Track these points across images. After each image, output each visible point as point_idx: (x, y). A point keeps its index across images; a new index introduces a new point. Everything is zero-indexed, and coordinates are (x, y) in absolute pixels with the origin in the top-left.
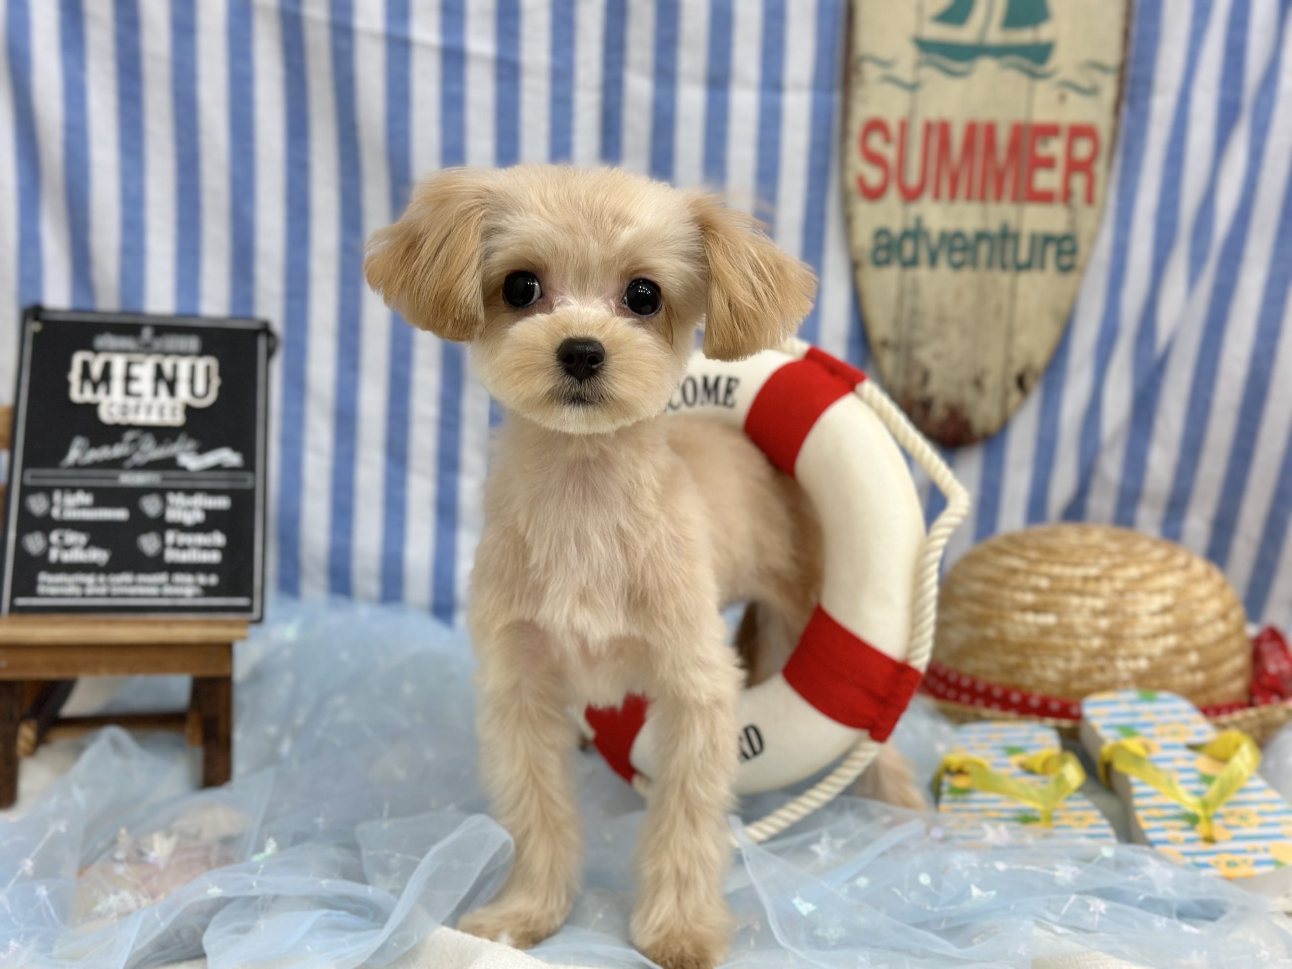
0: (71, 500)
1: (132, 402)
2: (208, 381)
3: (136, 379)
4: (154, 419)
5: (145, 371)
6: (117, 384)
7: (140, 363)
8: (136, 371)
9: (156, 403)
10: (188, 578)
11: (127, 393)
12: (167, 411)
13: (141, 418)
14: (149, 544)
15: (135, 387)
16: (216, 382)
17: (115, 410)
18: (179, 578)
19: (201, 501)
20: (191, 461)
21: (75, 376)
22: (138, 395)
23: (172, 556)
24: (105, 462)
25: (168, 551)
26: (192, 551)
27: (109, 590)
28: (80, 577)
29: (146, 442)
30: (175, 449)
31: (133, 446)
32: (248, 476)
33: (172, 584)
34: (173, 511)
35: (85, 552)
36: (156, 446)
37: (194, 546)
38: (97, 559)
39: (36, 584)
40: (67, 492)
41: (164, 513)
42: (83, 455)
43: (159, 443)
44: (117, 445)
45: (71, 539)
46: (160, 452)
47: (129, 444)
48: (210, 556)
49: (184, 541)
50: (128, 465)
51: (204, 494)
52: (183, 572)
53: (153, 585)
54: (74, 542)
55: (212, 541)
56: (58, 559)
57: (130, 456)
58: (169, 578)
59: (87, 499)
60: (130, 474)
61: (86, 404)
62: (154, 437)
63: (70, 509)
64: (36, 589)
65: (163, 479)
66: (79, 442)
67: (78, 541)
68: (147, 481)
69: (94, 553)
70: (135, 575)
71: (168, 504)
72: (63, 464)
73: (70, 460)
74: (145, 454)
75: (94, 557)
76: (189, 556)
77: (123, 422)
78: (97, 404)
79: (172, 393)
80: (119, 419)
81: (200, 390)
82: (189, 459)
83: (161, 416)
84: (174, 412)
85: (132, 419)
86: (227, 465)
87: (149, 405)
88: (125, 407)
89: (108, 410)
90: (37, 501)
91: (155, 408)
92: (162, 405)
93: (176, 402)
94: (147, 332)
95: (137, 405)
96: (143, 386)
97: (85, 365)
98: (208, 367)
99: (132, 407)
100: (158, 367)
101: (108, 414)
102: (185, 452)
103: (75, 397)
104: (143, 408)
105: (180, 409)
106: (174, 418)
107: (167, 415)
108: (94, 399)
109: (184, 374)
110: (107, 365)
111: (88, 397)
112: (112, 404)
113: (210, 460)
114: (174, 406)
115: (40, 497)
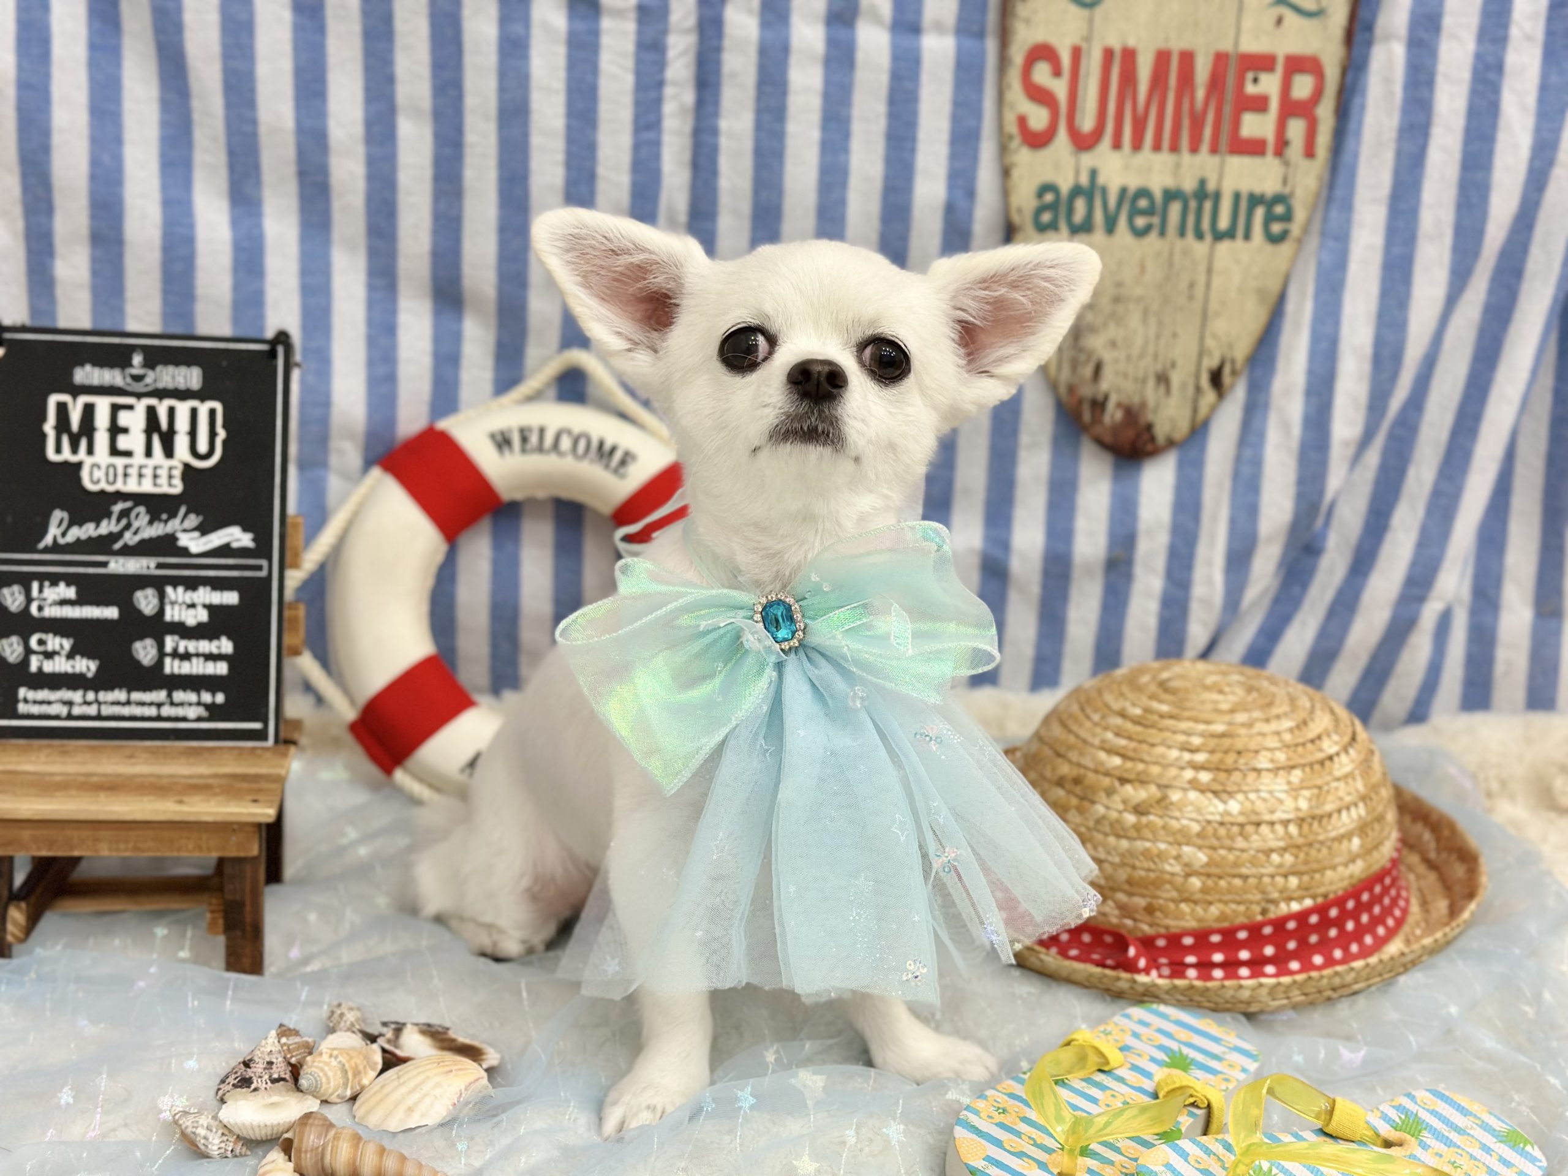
0: (53, 593)
1: (120, 462)
2: (213, 434)
3: (125, 431)
4: (147, 487)
5: (134, 420)
6: (102, 438)
7: (130, 407)
8: (124, 419)
9: (151, 462)
10: (192, 697)
11: (114, 451)
12: (163, 473)
13: (132, 486)
14: (145, 651)
15: (123, 442)
16: (222, 434)
17: (99, 474)
18: (179, 696)
19: (205, 595)
20: (194, 543)
21: (49, 427)
22: (128, 454)
23: (172, 667)
24: (90, 539)
25: (168, 661)
26: (194, 660)
27: (99, 710)
28: (66, 694)
29: (137, 515)
30: (173, 525)
31: (124, 522)
32: (264, 563)
33: (172, 704)
34: (173, 609)
35: (71, 662)
36: (151, 523)
37: (198, 655)
38: (84, 670)
39: (17, 701)
40: (47, 583)
41: (161, 611)
42: (64, 534)
43: (154, 519)
44: (104, 523)
45: (53, 644)
46: (157, 530)
47: (119, 520)
48: (215, 668)
49: (186, 648)
50: (117, 546)
51: (208, 589)
52: (184, 690)
53: (151, 704)
54: (57, 648)
55: (219, 647)
56: (40, 669)
57: (119, 535)
58: (170, 695)
59: (71, 593)
60: (121, 560)
61: (66, 464)
62: (148, 512)
63: (51, 605)
64: (15, 709)
65: (160, 566)
66: (58, 515)
67: (62, 646)
68: (142, 568)
69: (81, 660)
70: (129, 692)
71: (167, 600)
72: (41, 545)
73: (48, 540)
74: (135, 533)
75: (81, 667)
76: (191, 667)
77: (110, 489)
78: (79, 466)
79: (169, 452)
80: (103, 486)
81: (203, 447)
82: (192, 539)
83: (155, 485)
84: (170, 477)
85: (119, 486)
86: (235, 545)
87: (141, 467)
88: (111, 471)
89: (91, 474)
90: (13, 594)
91: (148, 472)
92: (155, 468)
93: (174, 462)
94: (137, 359)
95: (126, 467)
96: (133, 440)
97: (62, 408)
98: (212, 413)
99: (120, 471)
100: (151, 412)
101: (93, 479)
102: (185, 531)
103: (51, 455)
104: (133, 472)
105: (177, 473)
106: (170, 485)
107: (163, 480)
108: (73, 459)
109: (182, 424)
110: (89, 411)
111: (67, 455)
112: (97, 466)
113: (217, 539)
114: (171, 468)
115: (16, 588)
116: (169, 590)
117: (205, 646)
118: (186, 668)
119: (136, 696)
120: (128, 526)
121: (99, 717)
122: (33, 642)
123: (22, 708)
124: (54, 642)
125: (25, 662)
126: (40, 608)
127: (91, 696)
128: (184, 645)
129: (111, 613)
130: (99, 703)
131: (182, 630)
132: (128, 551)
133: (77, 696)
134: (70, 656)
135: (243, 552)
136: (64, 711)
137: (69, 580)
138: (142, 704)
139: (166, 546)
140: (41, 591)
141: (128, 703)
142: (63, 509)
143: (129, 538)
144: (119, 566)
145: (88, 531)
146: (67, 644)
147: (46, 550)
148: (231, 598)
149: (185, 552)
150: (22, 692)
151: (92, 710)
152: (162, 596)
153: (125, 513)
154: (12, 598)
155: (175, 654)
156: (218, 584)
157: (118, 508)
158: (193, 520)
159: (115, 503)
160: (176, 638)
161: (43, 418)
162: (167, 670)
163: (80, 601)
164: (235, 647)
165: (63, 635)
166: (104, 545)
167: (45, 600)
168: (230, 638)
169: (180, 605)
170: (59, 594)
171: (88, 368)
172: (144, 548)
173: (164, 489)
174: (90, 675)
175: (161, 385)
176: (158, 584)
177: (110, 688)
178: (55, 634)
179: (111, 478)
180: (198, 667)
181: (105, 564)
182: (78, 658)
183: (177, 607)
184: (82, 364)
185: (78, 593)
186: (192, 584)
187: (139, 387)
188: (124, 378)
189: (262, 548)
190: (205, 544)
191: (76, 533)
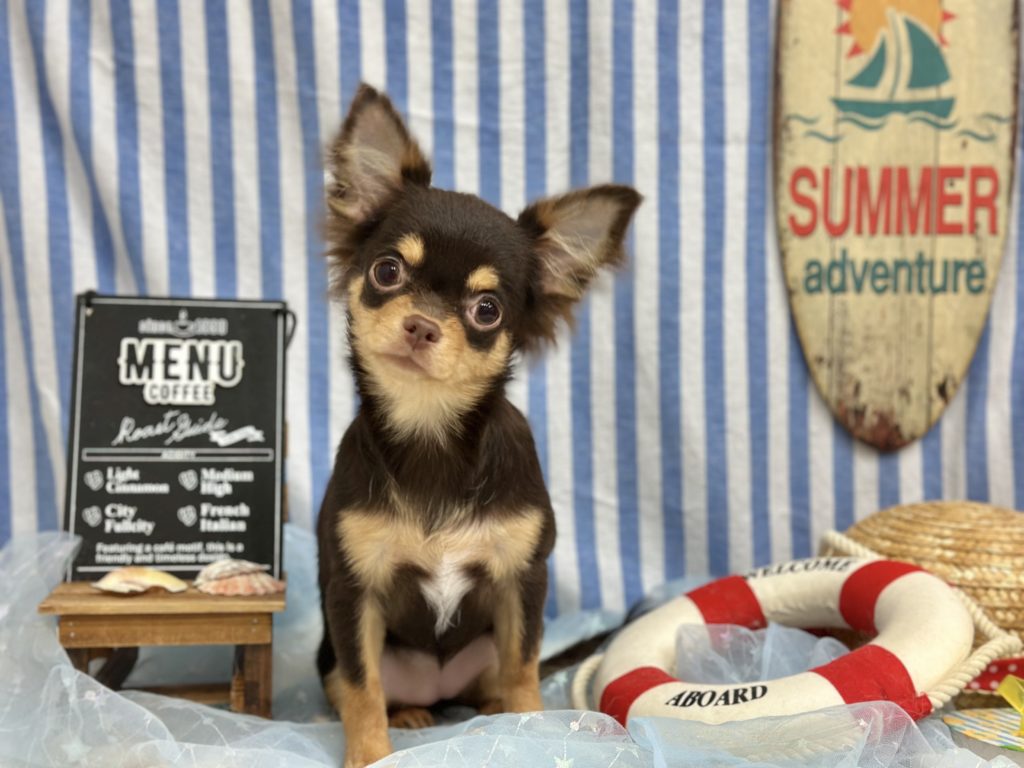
0: (122, 476)
1: (171, 383)
2: (235, 364)
3: (174, 362)
4: (190, 400)
5: (181, 355)
6: (158, 368)
7: (178, 347)
8: (174, 354)
9: (193, 383)
10: (220, 547)
11: (167, 376)
12: (201, 391)
13: (179, 400)
14: (187, 515)
15: (173, 370)
16: (241, 364)
17: (157, 392)
18: (211, 546)
19: (229, 475)
20: (221, 438)
21: (122, 361)
22: (176, 378)
23: (206, 526)
24: (149, 437)
25: (203, 522)
26: (222, 521)
27: (155, 557)
28: (130, 547)
29: (183, 421)
30: (207, 427)
31: (173, 425)
32: (269, 451)
33: (206, 552)
34: (207, 485)
35: (134, 524)
36: (192, 425)
37: (224, 517)
38: (144, 529)
39: (95, 553)
40: (118, 469)
41: (199, 487)
42: (131, 434)
43: (194, 421)
44: (159, 426)
45: (122, 512)
46: (196, 430)
47: (170, 423)
48: (237, 526)
49: (216, 512)
50: (168, 442)
51: (232, 470)
52: (215, 542)
53: (191, 553)
54: (125, 514)
55: (239, 512)
56: (112, 530)
57: (169, 434)
58: (204, 547)
59: (135, 475)
60: (171, 451)
61: (133, 386)
62: (190, 417)
63: (121, 484)
64: (94, 558)
65: (198, 455)
66: (127, 422)
67: (128, 513)
68: (184, 456)
69: (142, 524)
70: (176, 544)
71: (202, 479)
73: (120, 438)
74: (182, 432)
75: (142, 527)
76: (220, 526)
77: (164, 402)
78: (142, 387)
79: (205, 375)
80: (160, 400)
81: (228, 371)
82: (220, 436)
83: (195, 397)
84: (206, 393)
85: (171, 400)
86: (251, 440)
87: (186, 387)
88: (165, 390)
89: (151, 392)
90: (94, 477)
91: (190, 390)
92: (196, 387)
93: (208, 383)
94: (183, 315)
95: (176, 387)
96: (180, 369)
97: (131, 349)
98: (234, 349)
99: (171, 389)
100: (193, 350)
101: (152, 396)
102: (216, 430)
103: (123, 379)
104: (180, 390)
105: (211, 390)
106: (206, 398)
107: (201, 396)
108: (139, 382)
109: (214, 357)
110: (150, 350)
111: (134, 379)
112: (154, 387)
113: (237, 436)
114: (206, 388)
115: (96, 472)
116: (205, 472)
117: (229, 511)
118: (216, 527)
119: (181, 547)
120: (176, 428)
121: (155, 562)
122: (108, 511)
123: (99, 558)
124: (123, 510)
125: (102, 525)
126: (113, 487)
127: (148, 548)
128: (215, 510)
129: (164, 488)
130: (153, 553)
131: (213, 500)
132: (176, 445)
133: (138, 548)
134: (134, 520)
135: (256, 444)
136: (128, 559)
137: (135, 466)
138: (185, 553)
139: (202, 441)
140: (114, 473)
141: (175, 552)
142: (130, 416)
143: (177, 436)
144: (170, 455)
145: (148, 432)
146: (132, 511)
147: (119, 446)
148: (247, 476)
149: (215, 445)
150: (100, 547)
151: (149, 559)
152: (199, 476)
153: (174, 419)
154: (94, 480)
155: (209, 517)
156: (239, 467)
157: (169, 415)
158: (221, 423)
159: (166, 411)
160: (209, 505)
161: (118, 354)
162: (203, 528)
163: (142, 480)
164: (252, 511)
165: (130, 505)
166: (158, 441)
167: (117, 480)
168: (247, 504)
169: (212, 482)
170: (127, 476)
171: (149, 321)
172: (187, 443)
173: (202, 401)
174: (148, 533)
175: (199, 332)
176: (197, 467)
177: (162, 541)
178: (124, 504)
179: (165, 394)
180: (225, 526)
181: (159, 455)
182: (140, 521)
183: (210, 484)
184: (144, 318)
185: (141, 475)
186: (220, 467)
187: (183, 333)
188: (174, 327)
189: (269, 442)
190: (230, 439)
191: (140, 434)
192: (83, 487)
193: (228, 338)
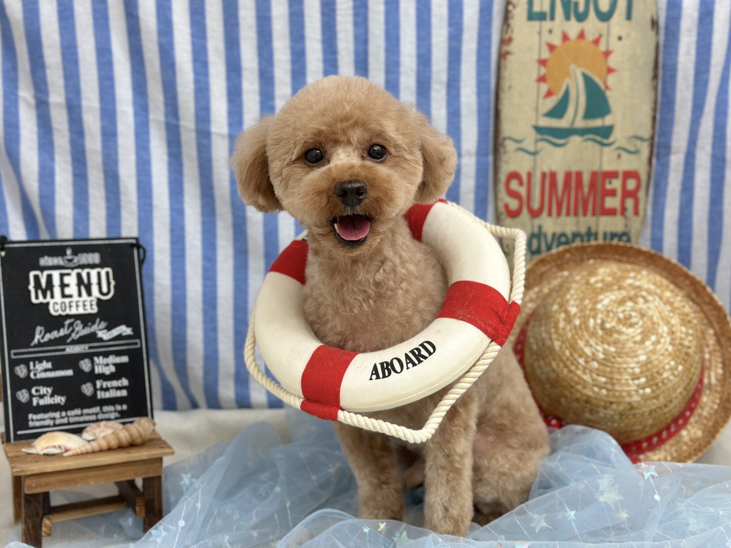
0: (40, 367)
1: (67, 300)
2: (109, 283)
3: (68, 285)
4: (81, 311)
5: (71, 280)
6: (57, 290)
7: (69, 274)
8: (67, 280)
9: (81, 299)
10: (112, 408)
11: (64, 296)
12: (88, 304)
13: (74, 311)
14: (87, 389)
15: (67, 291)
16: (113, 283)
17: (58, 307)
18: (106, 408)
19: (112, 359)
20: (104, 335)
21: (31, 287)
22: (70, 296)
23: (101, 395)
24: (56, 339)
25: (99, 393)
26: (111, 391)
27: (68, 420)
28: (51, 415)
29: (77, 325)
30: (94, 328)
31: (71, 329)
32: (138, 341)
33: (103, 413)
34: (98, 368)
35: (53, 399)
36: (84, 328)
37: (112, 388)
38: (59, 401)
39: (28, 421)
40: (37, 362)
41: (93, 369)
42: (43, 338)
43: (85, 325)
44: (62, 330)
45: (43, 391)
46: (87, 331)
47: (68, 328)
48: (121, 393)
49: (106, 385)
50: (69, 340)
51: (114, 356)
52: (108, 405)
53: (93, 414)
54: (45, 392)
55: (122, 383)
56: (38, 404)
57: (69, 335)
58: (101, 409)
59: (49, 365)
60: (71, 347)
61: (41, 304)
62: (82, 322)
63: (40, 372)
64: (28, 424)
65: (90, 348)
66: (39, 329)
67: (47, 392)
68: (81, 349)
69: (57, 398)
70: (82, 409)
71: (95, 363)
72: (32, 344)
73: (36, 341)
74: (77, 333)
75: (58, 400)
76: (110, 394)
77: (64, 313)
78: (48, 304)
79: (89, 293)
80: (60, 312)
81: (105, 289)
82: (104, 334)
83: (85, 309)
84: (91, 305)
85: (68, 312)
86: (124, 334)
87: (77, 302)
88: (63, 305)
89: (54, 307)
90: (21, 369)
91: (81, 304)
92: (84, 302)
93: (92, 298)
94: (69, 252)
95: (70, 302)
96: (72, 290)
97: (37, 278)
98: (107, 273)
99: (67, 305)
100: (79, 276)
101: (55, 310)
102: (100, 330)
103: (34, 300)
104: (74, 304)
105: (94, 303)
106: (92, 309)
107: (88, 307)
108: (45, 301)
109: (94, 280)
110: (50, 278)
111: (41, 300)
112: (56, 303)
113: (115, 332)
114: (91, 301)
115: (22, 366)
116: (96, 359)
117: (115, 383)
118: (107, 395)
119: (86, 411)
120: (73, 331)
121: (69, 424)
122: (33, 391)
123: (31, 424)
124: (43, 390)
125: (30, 401)
126: (35, 375)
127: (64, 414)
128: (106, 384)
129: (69, 373)
130: (68, 417)
131: (103, 377)
132: (74, 342)
133: (57, 415)
134: (52, 396)
135: (128, 337)
136: (51, 423)
137: (48, 359)
138: (89, 414)
139: (92, 338)
140: (34, 366)
141: (82, 415)
142: (41, 326)
143: (74, 336)
144: (71, 350)
145: (55, 334)
146: (50, 390)
147: (35, 346)
148: (125, 359)
149: (101, 340)
150: (30, 416)
151: (65, 421)
152: (93, 362)
153: (71, 325)
154: (21, 371)
155: (102, 389)
156: (118, 353)
157: (67, 322)
158: (103, 324)
159: (66, 320)
160: (101, 381)
161: (28, 283)
162: (99, 397)
163: (54, 369)
164: (130, 382)
165: (48, 386)
167: (37, 370)
168: (126, 378)
169: (102, 365)
170: (43, 366)
171: (46, 258)
172: (82, 340)
173: (89, 311)
174: (62, 404)
175: (81, 263)
176: (90, 356)
177: (72, 408)
178: (44, 386)
179: (63, 308)
180: (113, 394)
181: (64, 350)
182: (56, 396)
183: (100, 367)
184: (43, 256)
185: (52, 365)
186: (106, 355)
187: (71, 265)
188: (64, 261)
189: (137, 334)
190: (111, 335)
191: (48, 337)
192: (14, 377)
193: (101, 265)
